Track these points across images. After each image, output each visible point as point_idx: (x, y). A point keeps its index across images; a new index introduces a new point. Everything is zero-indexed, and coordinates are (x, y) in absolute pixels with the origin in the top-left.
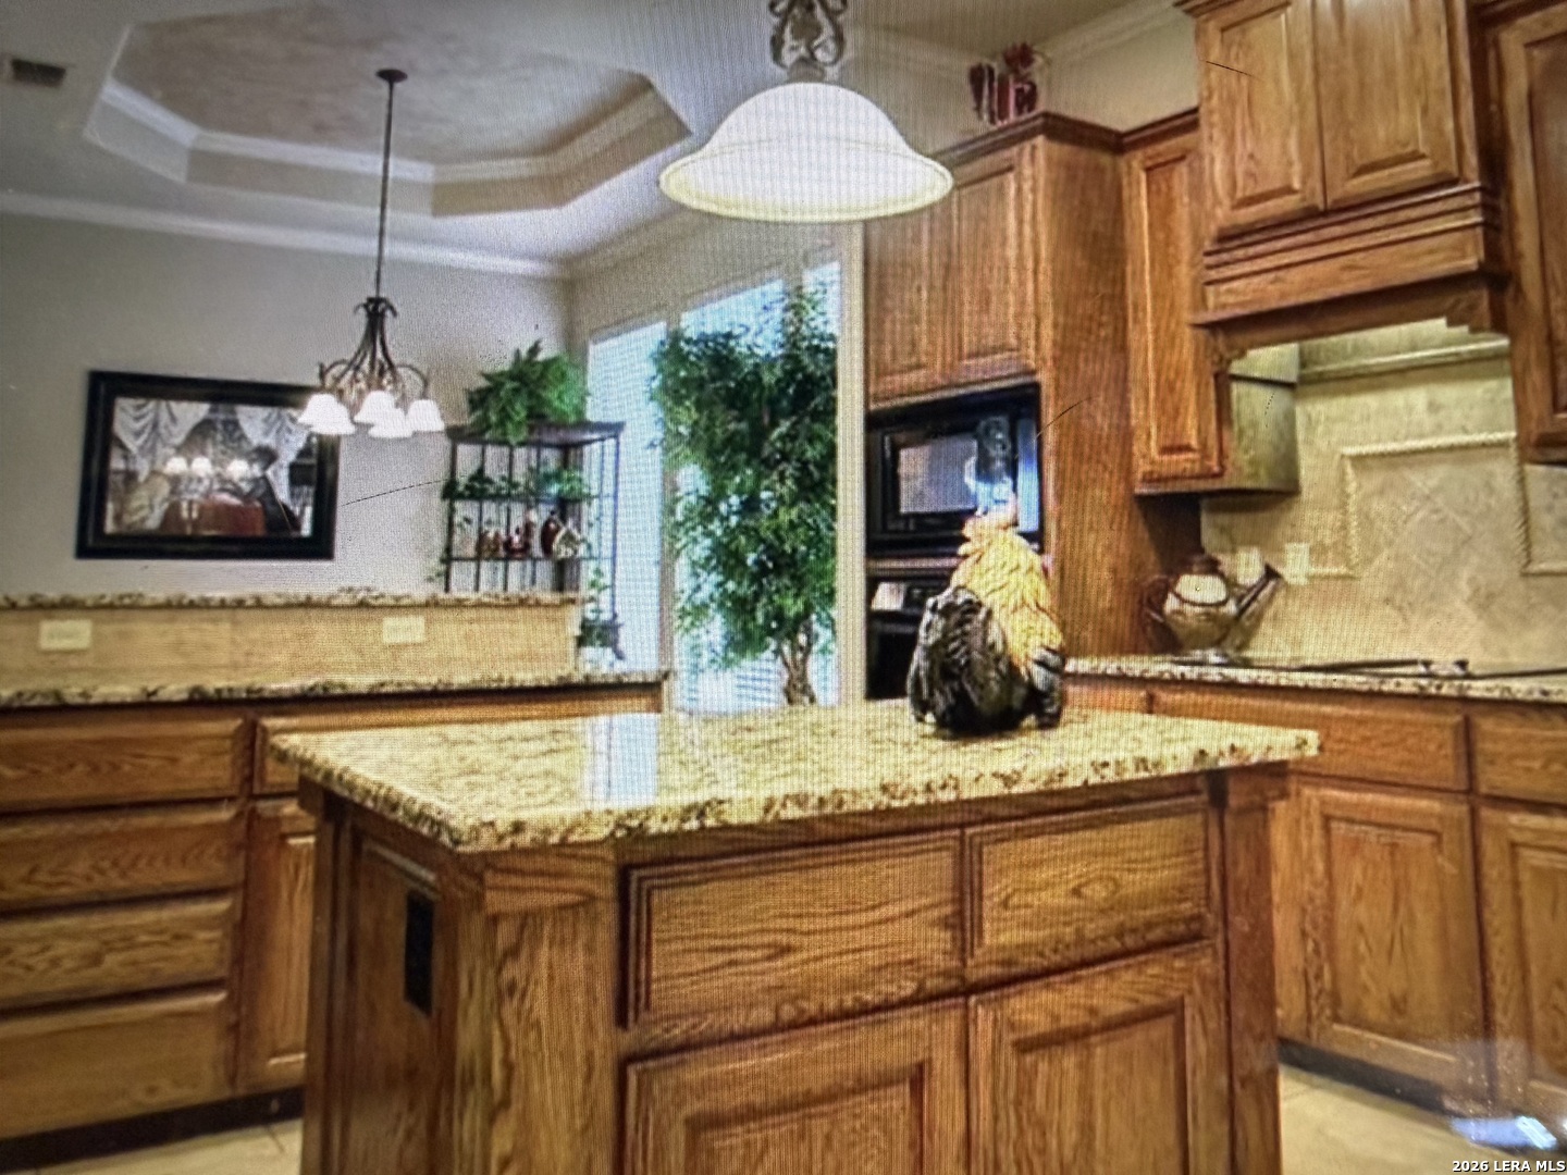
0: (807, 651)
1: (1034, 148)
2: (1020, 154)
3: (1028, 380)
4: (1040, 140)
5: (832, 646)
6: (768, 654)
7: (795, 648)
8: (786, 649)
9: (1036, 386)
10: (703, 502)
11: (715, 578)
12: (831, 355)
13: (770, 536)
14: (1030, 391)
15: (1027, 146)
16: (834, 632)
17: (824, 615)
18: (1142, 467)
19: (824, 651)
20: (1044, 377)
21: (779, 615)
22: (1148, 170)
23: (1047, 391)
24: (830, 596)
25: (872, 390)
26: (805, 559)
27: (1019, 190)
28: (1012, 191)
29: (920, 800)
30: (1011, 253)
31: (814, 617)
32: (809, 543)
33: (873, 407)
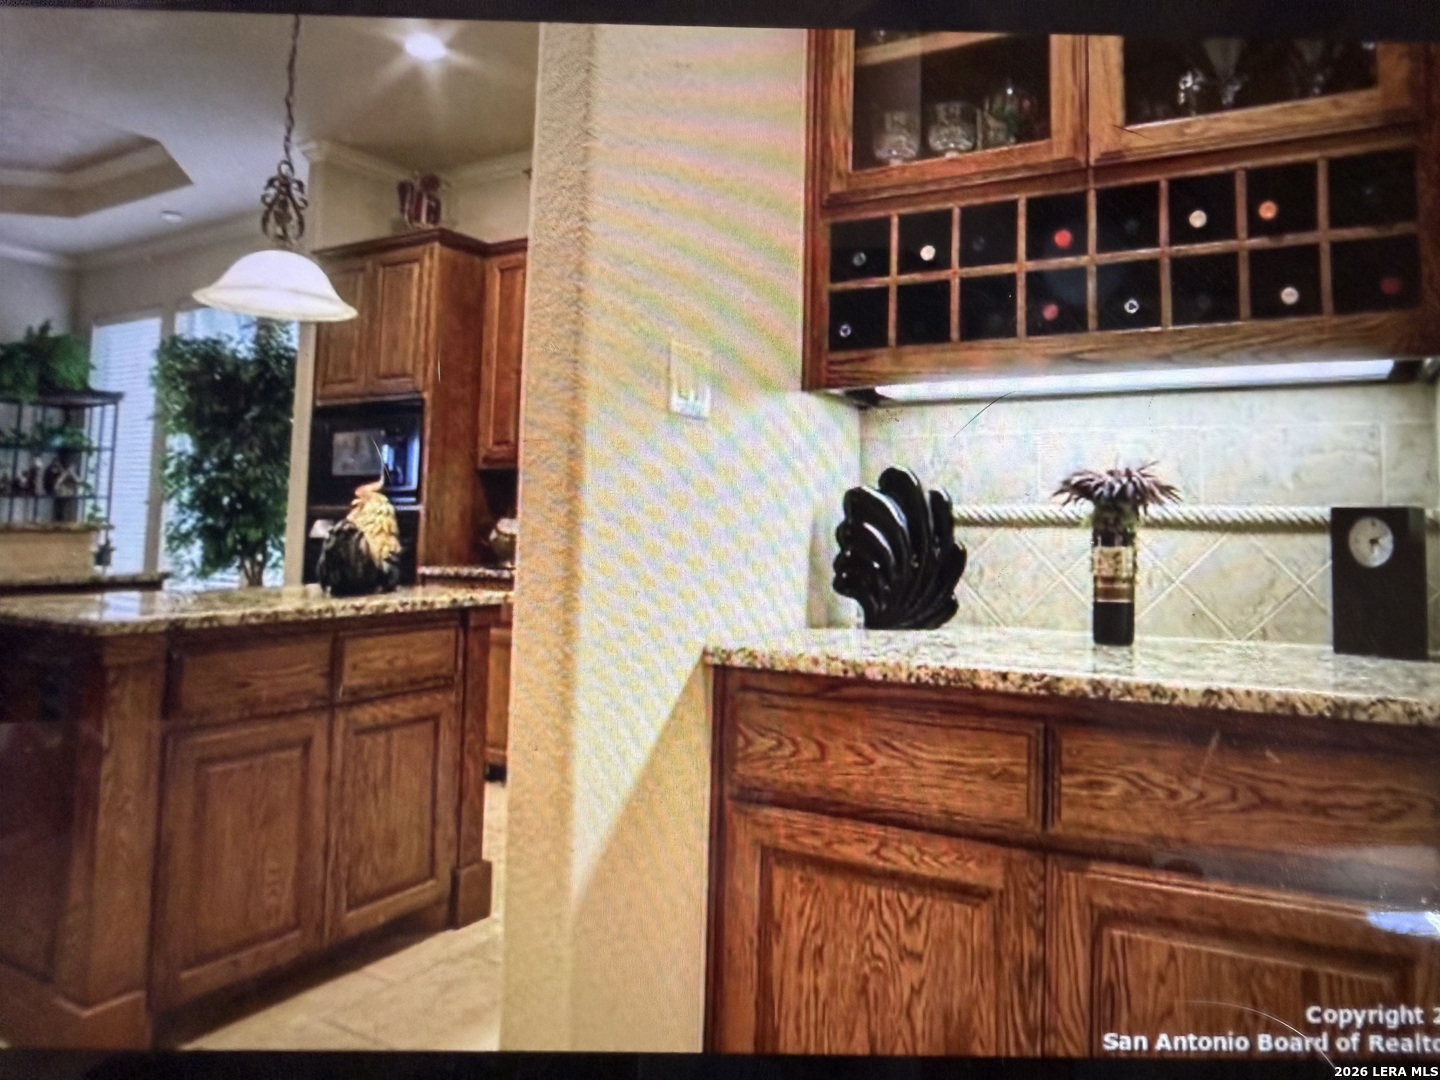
0: (262, 565)
1: (432, 249)
2: (424, 252)
3: (416, 396)
4: (437, 245)
5: (281, 563)
6: (233, 569)
7: (254, 562)
8: (248, 564)
9: (422, 400)
10: (191, 461)
11: (197, 514)
12: (292, 363)
13: (240, 487)
14: (418, 404)
15: (428, 247)
16: (283, 553)
17: (276, 542)
18: (482, 452)
19: (275, 566)
20: (426, 395)
21: (244, 541)
22: (502, 271)
23: (428, 404)
24: (281, 529)
25: (319, 391)
26: (265, 502)
27: (421, 275)
28: (416, 274)
29: (315, 617)
30: (413, 314)
31: (269, 543)
32: (269, 493)
33: (319, 403)
